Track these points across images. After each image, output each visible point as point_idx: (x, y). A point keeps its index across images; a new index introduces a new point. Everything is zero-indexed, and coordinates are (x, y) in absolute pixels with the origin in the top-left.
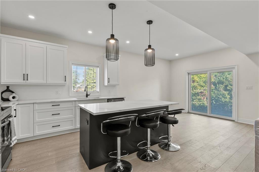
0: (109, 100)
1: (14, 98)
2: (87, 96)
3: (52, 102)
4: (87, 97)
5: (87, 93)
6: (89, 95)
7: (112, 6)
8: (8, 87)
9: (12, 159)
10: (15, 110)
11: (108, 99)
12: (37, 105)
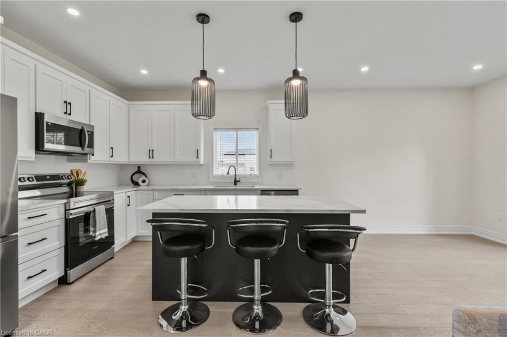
0: (264, 192)
1: (144, 181)
2: (236, 182)
3: (173, 190)
4: (235, 184)
5: (235, 178)
6: (238, 181)
7: (203, 18)
8: (139, 167)
9: (113, 258)
10: (128, 197)
11: (262, 191)
12: (157, 193)
